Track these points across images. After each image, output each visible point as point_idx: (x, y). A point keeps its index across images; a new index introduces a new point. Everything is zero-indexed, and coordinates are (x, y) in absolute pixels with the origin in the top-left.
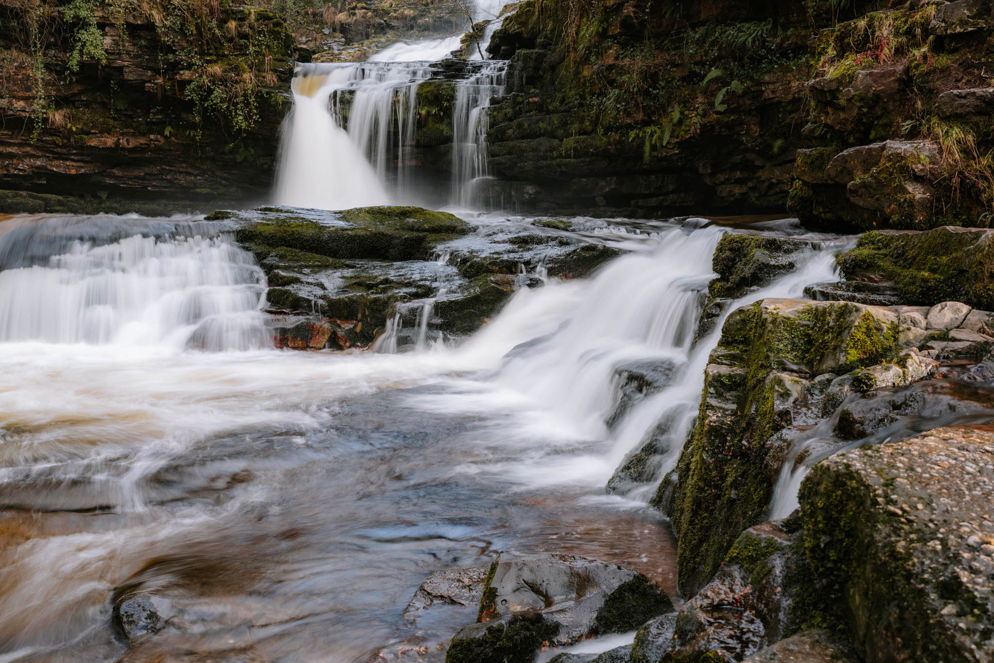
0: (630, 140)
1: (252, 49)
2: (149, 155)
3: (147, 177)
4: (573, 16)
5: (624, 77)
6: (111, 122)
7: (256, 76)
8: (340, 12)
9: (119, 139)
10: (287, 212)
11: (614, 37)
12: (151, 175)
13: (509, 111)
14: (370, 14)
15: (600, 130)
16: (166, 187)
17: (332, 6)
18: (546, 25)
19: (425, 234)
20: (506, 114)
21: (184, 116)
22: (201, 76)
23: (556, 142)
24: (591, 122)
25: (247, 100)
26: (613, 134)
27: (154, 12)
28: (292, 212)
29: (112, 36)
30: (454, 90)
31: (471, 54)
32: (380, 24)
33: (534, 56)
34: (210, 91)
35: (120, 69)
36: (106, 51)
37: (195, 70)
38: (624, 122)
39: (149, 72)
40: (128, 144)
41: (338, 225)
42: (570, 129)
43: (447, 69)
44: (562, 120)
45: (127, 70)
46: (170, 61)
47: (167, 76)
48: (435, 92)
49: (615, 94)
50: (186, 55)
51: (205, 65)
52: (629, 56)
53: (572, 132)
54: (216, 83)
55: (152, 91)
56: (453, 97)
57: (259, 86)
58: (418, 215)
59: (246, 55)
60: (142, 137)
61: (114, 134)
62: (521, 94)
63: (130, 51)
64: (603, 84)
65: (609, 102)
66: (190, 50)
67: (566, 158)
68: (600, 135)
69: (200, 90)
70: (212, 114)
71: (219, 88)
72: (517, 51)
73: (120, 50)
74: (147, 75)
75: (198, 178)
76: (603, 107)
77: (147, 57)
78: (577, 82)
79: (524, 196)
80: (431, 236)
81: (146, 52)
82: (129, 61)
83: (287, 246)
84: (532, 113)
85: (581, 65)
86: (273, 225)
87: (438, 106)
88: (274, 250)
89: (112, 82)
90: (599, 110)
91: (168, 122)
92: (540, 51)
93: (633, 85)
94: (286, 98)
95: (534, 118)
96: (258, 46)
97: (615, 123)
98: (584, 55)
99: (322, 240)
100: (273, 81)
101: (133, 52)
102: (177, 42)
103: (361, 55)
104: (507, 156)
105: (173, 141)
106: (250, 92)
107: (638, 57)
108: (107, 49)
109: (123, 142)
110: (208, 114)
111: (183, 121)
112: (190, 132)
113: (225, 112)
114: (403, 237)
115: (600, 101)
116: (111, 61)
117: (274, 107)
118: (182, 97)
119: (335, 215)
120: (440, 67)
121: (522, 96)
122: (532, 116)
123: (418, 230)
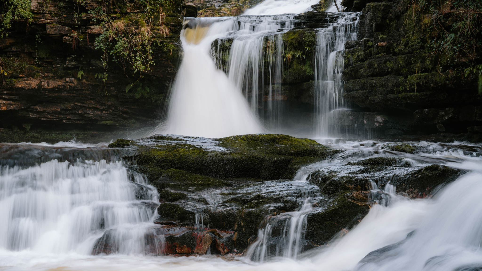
0: (466, 75)
1: (148, 7)
2: (64, 94)
3: (63, 112)
5: (459, 24)
6: (35, 68)
7: (152, 29)
9: (41, 82)
10: (176, 139)
12: (66, 110)
13: (362, 53)
15: (440, 68)
16: (77, 120)
19: (291, 157)
20: (358, 56)
21: (93, 62)
22: (108, 30)
23: (401, 79)
24: (431, 61)
25: (145, 48)
26: (451, 71)
28: (181, 140)
30: (315, 37)
33: (382, 8)
34: (115, 42)
35: (44, 26)
36: (33, 12)
37: (103, 25)
38: (459, 61)
39: (66, 27)
40: (48, 86)
41: (218, 150)
42: (413, 67)
43: (309, 20)
44: (406, 60)
45: (49, 26)
46: (83, 18)
47: (81, 30)
48: (299, 39)
49: (452, 37)
50: (96, 14)
51: (111, 21)
52: (463, 6)
53: (415, 70)
54: (120, 35)
55: (68, 42)
56: (314, 43)
57: (154, 37)
58: (285, 141)
59: (144, 12)
60: (60, 79)
61: (37, 78)
62: (371, 39)
63: (52, 11)
64: (441, 29)
65: (446, 45)
66: (99, 10)
67: (410, 92)
68: (439, 72)
69: (107, 41)
70: (116, 60)
71: (122, 39)
72: (367, 4)
73: (44, 10)
74: (65, 30)
75: (104, 112)
76: (441, 49)
77: (65, 16)
78: (419, 29)
79: (374, 124)
80: (297, 159)
81: (64, 12)
82: (51, 19)
83: (176, 168)
84: (380, 55)
85: (422, 14)
86: (164, 150)
87: (302, 51)
88: (165, 171)
89: (37, 36)
90: (438, 51)
91: (80, 67)
92: (387, 3)
93: (467, 30)
94: (176, 46)
95: (382, 59)
96: (154, 4)
97: (452, 62)
98: (424, 6)
99: (205, 163)
100: (166, 32)
101: (54, 12)
102: (89, 4)
103: (237, 10)
104: (360, 91)
105: (85, 83)
106: (146, 42)
107: (471, 7)
108: (33, 10)
109: (44, 84)
110: (113, 60)
111: (92, 66)
112: (98, 75)
113: (126, 58)
114: (273, 160)
115: (439, 44)
116: (37, 19)
117: (166, 54)
118: (92, 48)
119: (216, 142)
120: (303, 18)
121: (372, 41)
122: (381, 57)
123: (285, 154)
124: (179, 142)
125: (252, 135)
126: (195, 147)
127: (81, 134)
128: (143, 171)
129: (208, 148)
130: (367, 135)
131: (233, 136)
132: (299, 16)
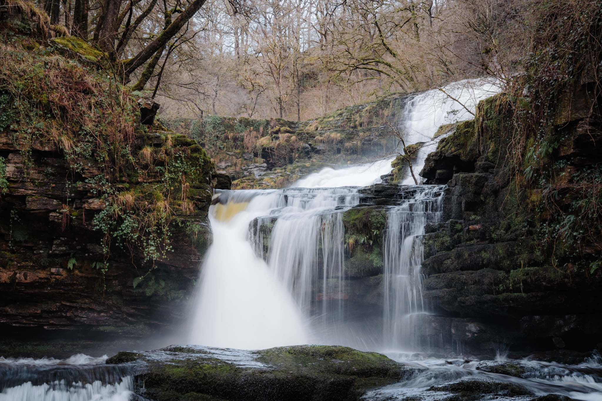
0: (592, 271)
1: (167, 175)
2: (48, 290)
3: (44, 315)
4: (518, 137)
5: (580, 202)
6: (8, 254)
7: (171, 204)
8: (263, 136)
9: (15, 274)
10: (200, 352)
11: (567, 158)
12: (48, 312)
13: (447, 239)
14: (294, 138)
15: (554, 261)
16: (64, 326)
17: (254, 130)
18: (486, 147)
19: (353, 377)
20: (443, 243)
21: (90, 246)
22: (111, 205)
23: (501, 274)
24: (543, 252)
25: (161, 229)
26: (570, 265)
27: (64, 138)
28: (205, 353)
29: (15, 163)
30: (385, 218)
31: (403, 178)
32: (304, 148)
33: (474, 180)
34: (121, 220)
35: (23, 198)
36: (8, 179)
37: (105, 198)
38: (582, 253)
39: (55, 201)
40: (26, 279)
41: (256, 367)
42: (517, 259)
43: (377, 195)
44: (508, 249)
45: (30, 199)
46: (79, 189)
47: (74, 205)
48: (364, 219)
49: (570, 220)
50: (96, 183)
51: (116, 193)
52: (586, 178)
53: (520, 262)
54: (128, 211)
55: (56, 220)
56: (384, 225)
57: (174, 215)
58: (345, 355)
59: (160, 182)
60: (42, 270)
61: (10, 268)
62: (459, 221)
63: (35, 179)
64: (556, 209)
65: (563, 230)
66: (101, 178)
67: (514, 292)
68: (555, 266)
69: (110, 220)
70: (121, 245)
71: (130, 217)
72: (455, 175)
73: (23, 178)
74: (52, 205)
75: (102, 314)
76: (556, 235)
77: (54, 185)
78: (524, 208)
79: (466, 335)
80: (361, 381)
81: (53, 180)
82: (33, 190)
83: (198, 392)
84: (472, 242)
85: (528, 188)
86: (183, 367)
87: (367, 235)
88: (183, 396)
89: (12, 211)
90: (552, 238)
91: (72, 254)
92: (481, 174)
93: (592, 210)
94: (202, 227)
95: (475, 247)
96: (175, 172)
97: (571, 253)
98: (531, 178)
99: (238, 384)
100: (189, 209)
101: (38, 180)
102: (87, 170)
103: (283, 181)
104: (446, 289)
105: (77, 275)
106: (164, 221)
107: (597, 179)
108: (9, 178)
109: (20, 276)
110: (117, 244)
111: (89, 253)
112: (96, 265)
113: (135, 242)
114: (329, 382)
115: (552, 228)
116: (13, 189)
117: (189, 237)
118: (90, 227)
119: (252, 355)
120: (369, 192)
121: (461, 223)
122: (473, 245)
123: (345, 373)
124: (203, 355)
125: (301, 346)
126: (225, 363)
127: (68, 345)
128: (152, 395)
129: (242, 363)
130: (456, 349)
131: (276, 348)
132: (365, 190)
